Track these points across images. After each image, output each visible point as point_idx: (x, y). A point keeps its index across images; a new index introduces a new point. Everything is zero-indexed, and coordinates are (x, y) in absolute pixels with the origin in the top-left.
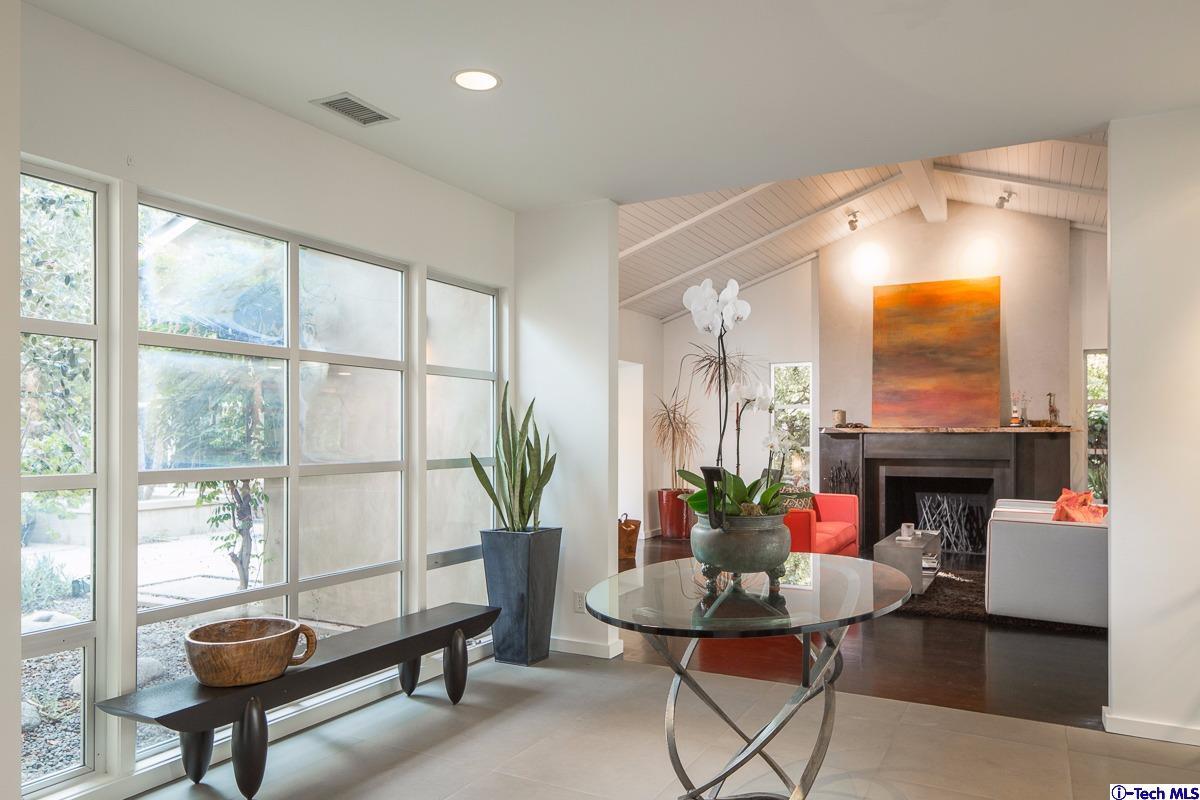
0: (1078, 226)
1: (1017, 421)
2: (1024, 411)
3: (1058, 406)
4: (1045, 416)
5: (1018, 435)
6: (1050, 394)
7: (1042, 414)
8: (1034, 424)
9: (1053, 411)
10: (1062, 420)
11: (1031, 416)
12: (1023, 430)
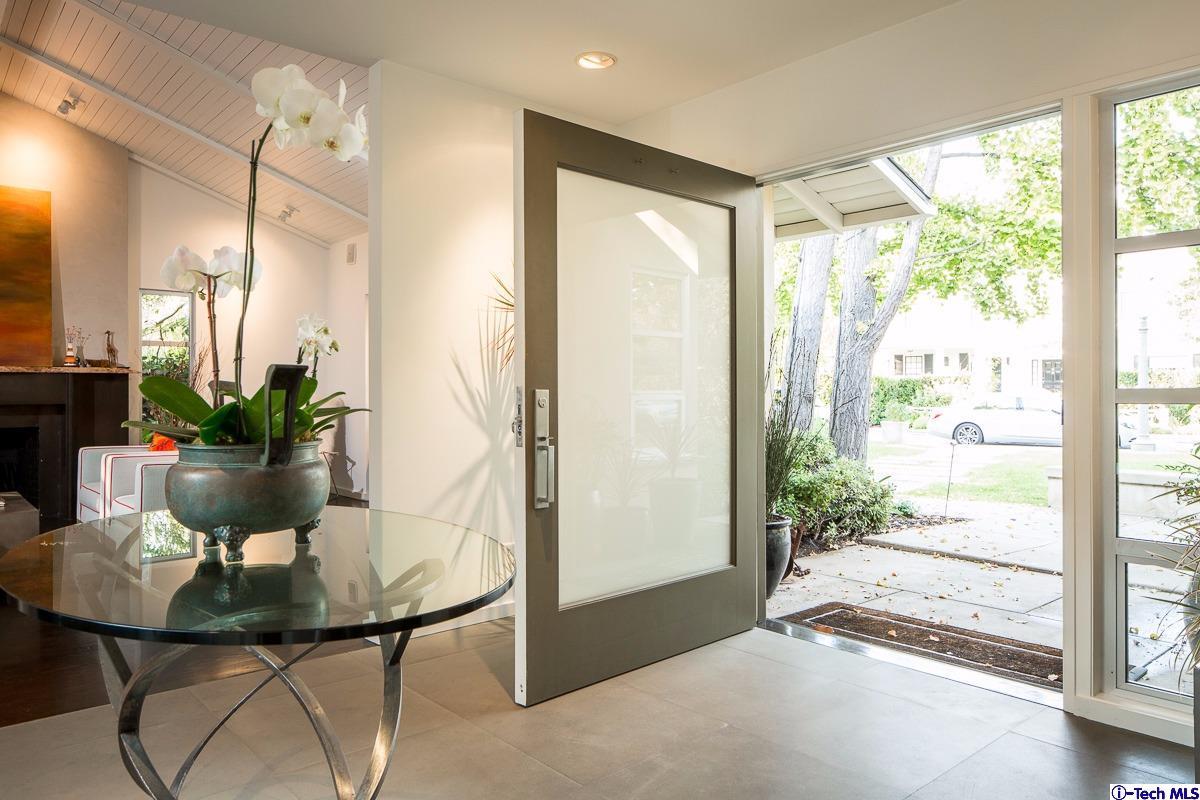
0: (136, 158)
1: (73, 360)
2: (80, 349)
3: (116, 346)
4: (103, 355)
5: (75, 375)
6: (108, 332)
7: (100, 354)
8: (93, 363)
9: (111, 351)
10: (121, 360)
11: (88, 355)
12: (82, 370)
